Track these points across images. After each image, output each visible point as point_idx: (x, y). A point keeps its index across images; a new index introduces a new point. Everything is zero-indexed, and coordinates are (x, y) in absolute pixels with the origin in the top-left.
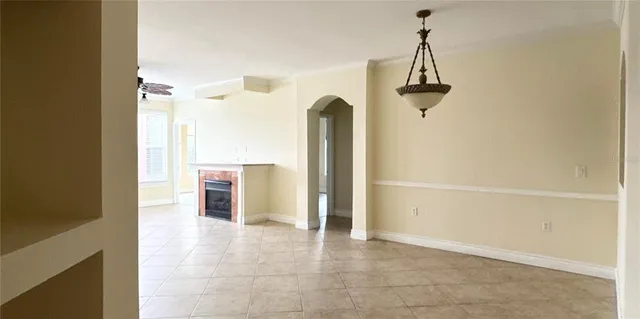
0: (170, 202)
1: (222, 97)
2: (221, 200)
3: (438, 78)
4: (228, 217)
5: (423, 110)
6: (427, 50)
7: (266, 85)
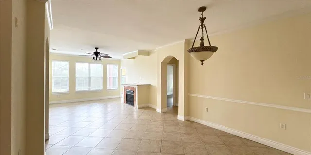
0: (118, 96)
1: (134, 58)
2: (131, 98)
3: (210, 43)
4: (133, 105)
5: (202, 61)
6: (204, 29)
7: (147, 53)
